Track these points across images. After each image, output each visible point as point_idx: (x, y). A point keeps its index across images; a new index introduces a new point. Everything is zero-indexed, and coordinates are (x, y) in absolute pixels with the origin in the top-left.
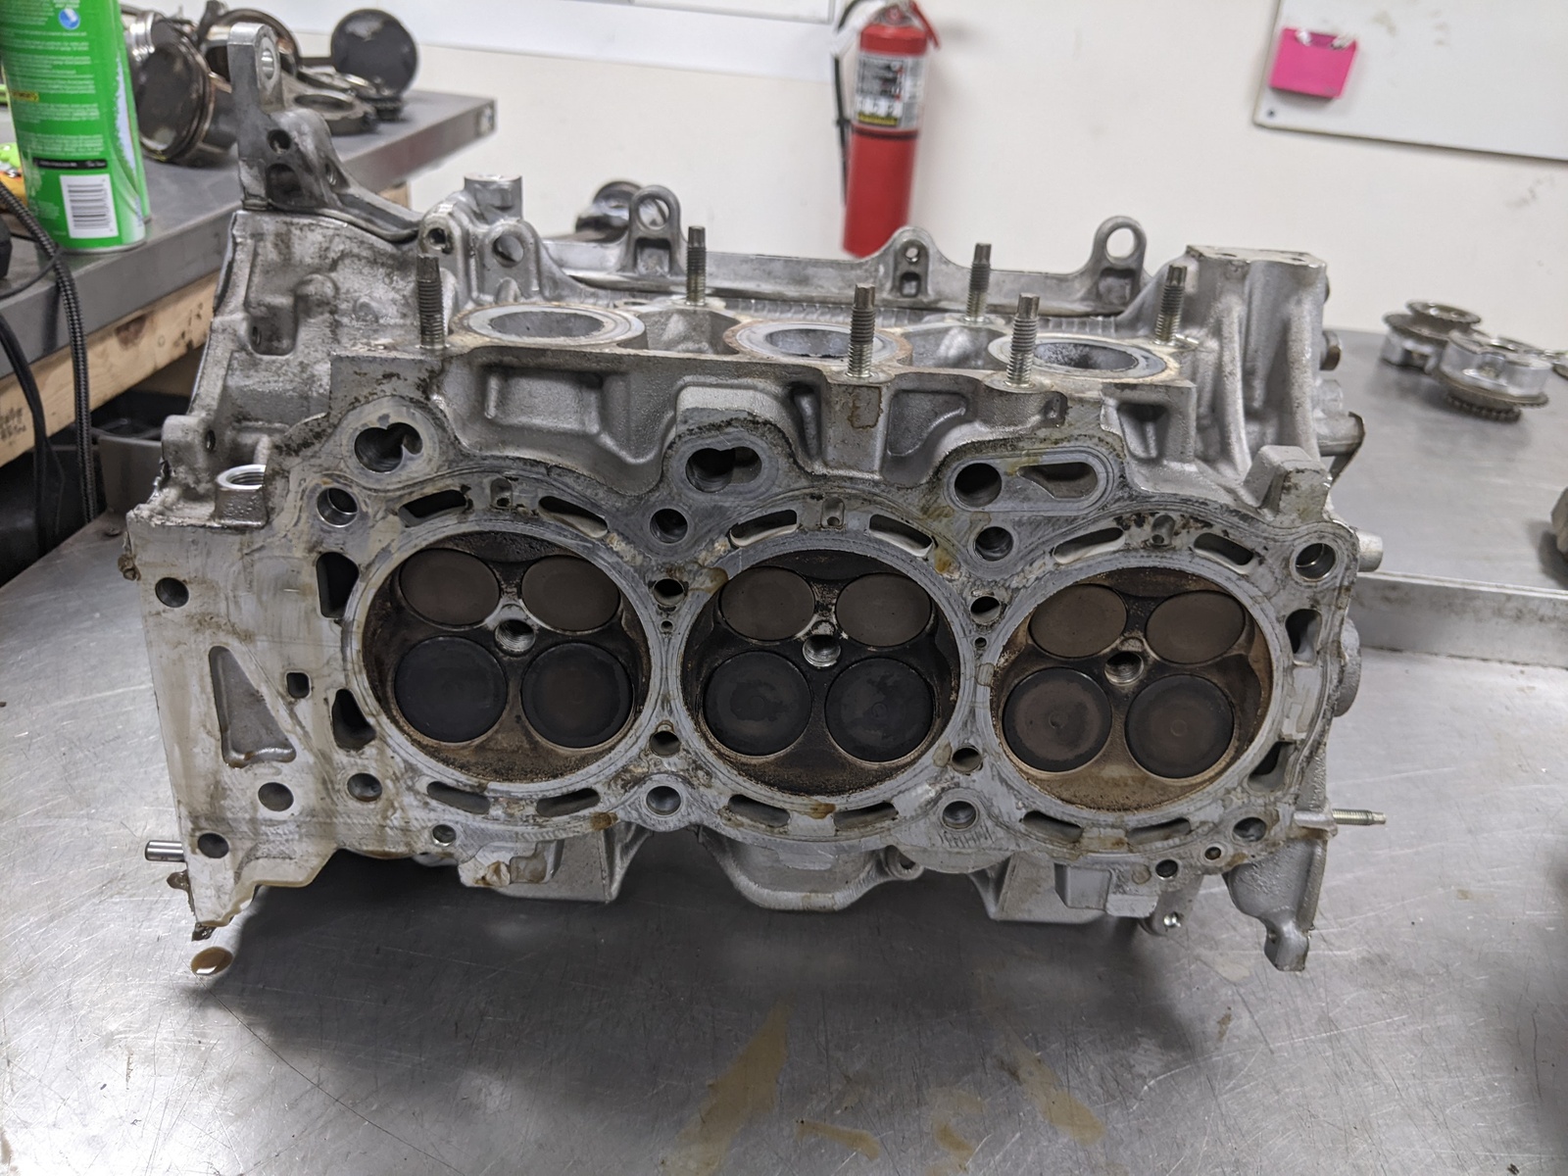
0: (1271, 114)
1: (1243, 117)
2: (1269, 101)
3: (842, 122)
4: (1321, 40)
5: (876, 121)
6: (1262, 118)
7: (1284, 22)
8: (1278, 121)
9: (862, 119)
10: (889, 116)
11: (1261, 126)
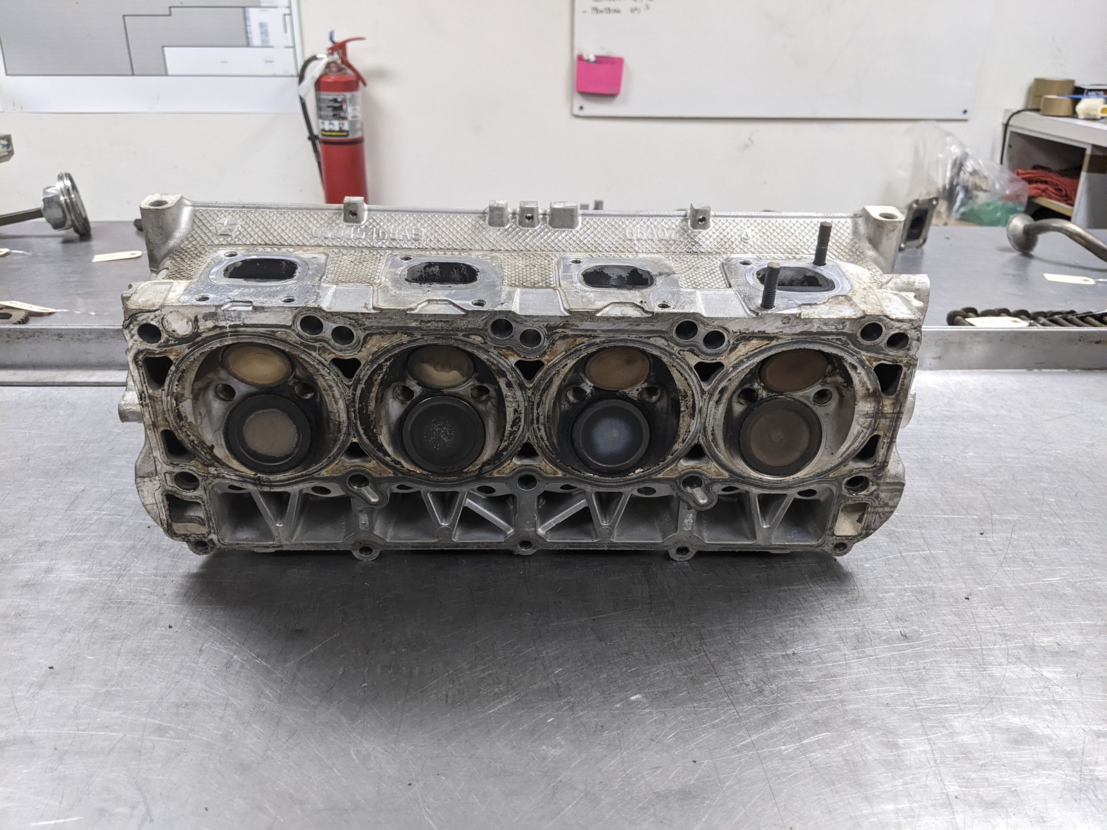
0: (581, 108)
1: (567, 112)
2: (579, 101)
3: (312, 138)
4: (600, 60)
5: (334, 134)
6: (577, 111)
7: (576, 53)
8: (585, 112)
9: (324, 133)
10: (341, 131)
11: (577, 116)
